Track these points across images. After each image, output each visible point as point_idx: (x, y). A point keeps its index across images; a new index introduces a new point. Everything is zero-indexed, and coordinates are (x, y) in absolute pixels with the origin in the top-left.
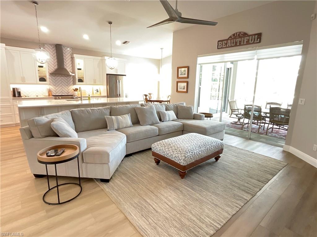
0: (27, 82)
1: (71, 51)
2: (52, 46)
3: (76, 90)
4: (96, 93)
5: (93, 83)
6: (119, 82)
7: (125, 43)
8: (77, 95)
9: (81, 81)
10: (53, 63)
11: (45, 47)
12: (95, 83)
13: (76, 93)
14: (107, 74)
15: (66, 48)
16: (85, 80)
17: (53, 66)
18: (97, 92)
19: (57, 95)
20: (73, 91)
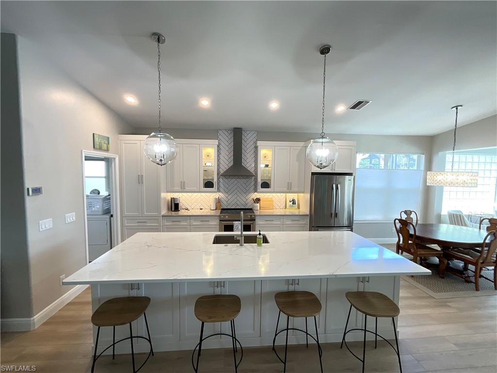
0: (187, 189)
1: (256, 138)
2: (229, 132)
3: (258, 200)
4: (291, 206)
5: (285, 189)
6: (337, 188)
7: (357, 105)
8: (259, 208)
9: (266, 185)
10: (227, 158)
11: (219, 134)
12: (289, 190)
13: (257, 206)
14: (312, 173)
15: (248, 132)
16: (272, 185)
17: (227, 163)
18: (293, 203)
19: (229, 208)
20: (253, 201)
